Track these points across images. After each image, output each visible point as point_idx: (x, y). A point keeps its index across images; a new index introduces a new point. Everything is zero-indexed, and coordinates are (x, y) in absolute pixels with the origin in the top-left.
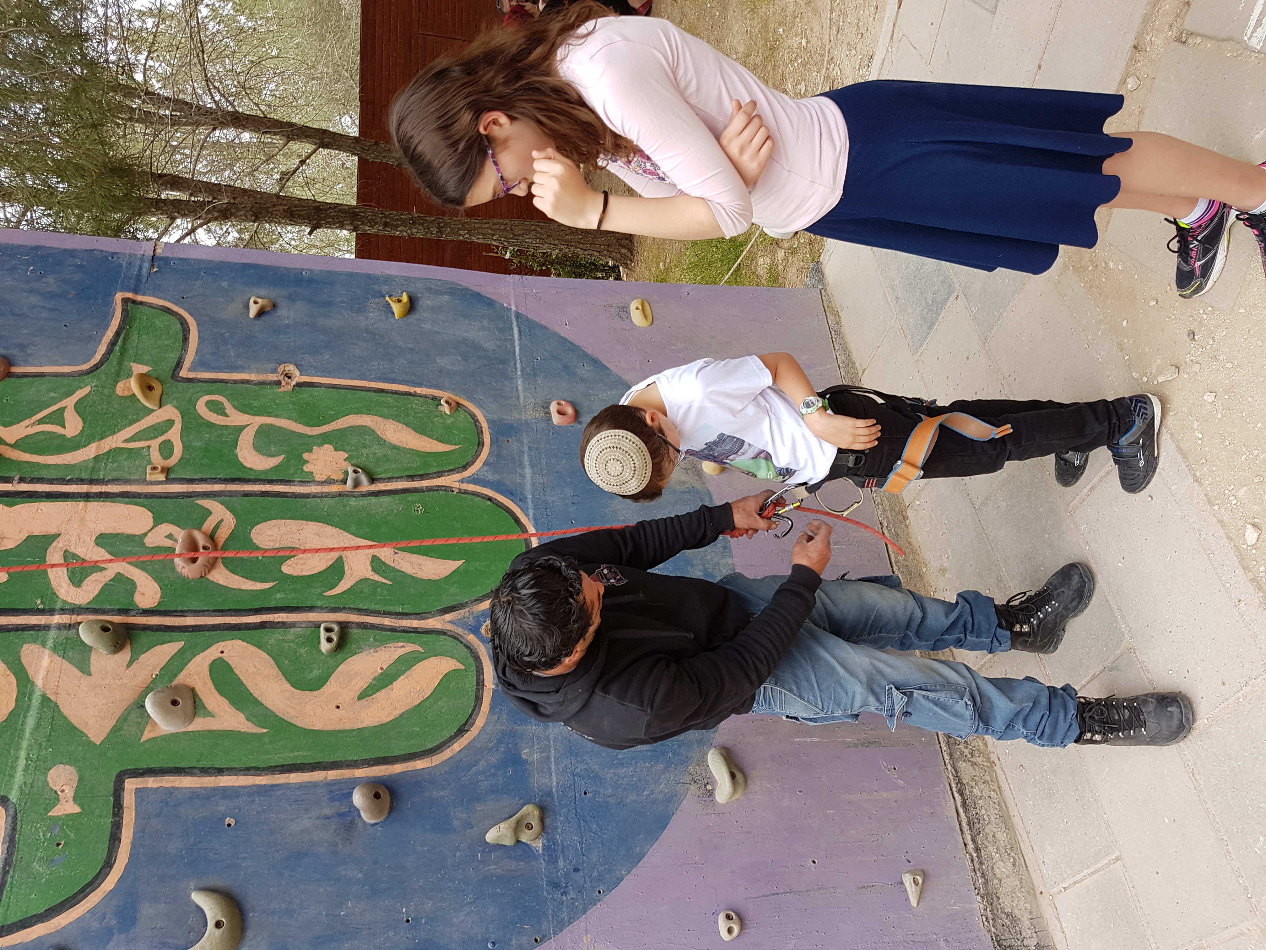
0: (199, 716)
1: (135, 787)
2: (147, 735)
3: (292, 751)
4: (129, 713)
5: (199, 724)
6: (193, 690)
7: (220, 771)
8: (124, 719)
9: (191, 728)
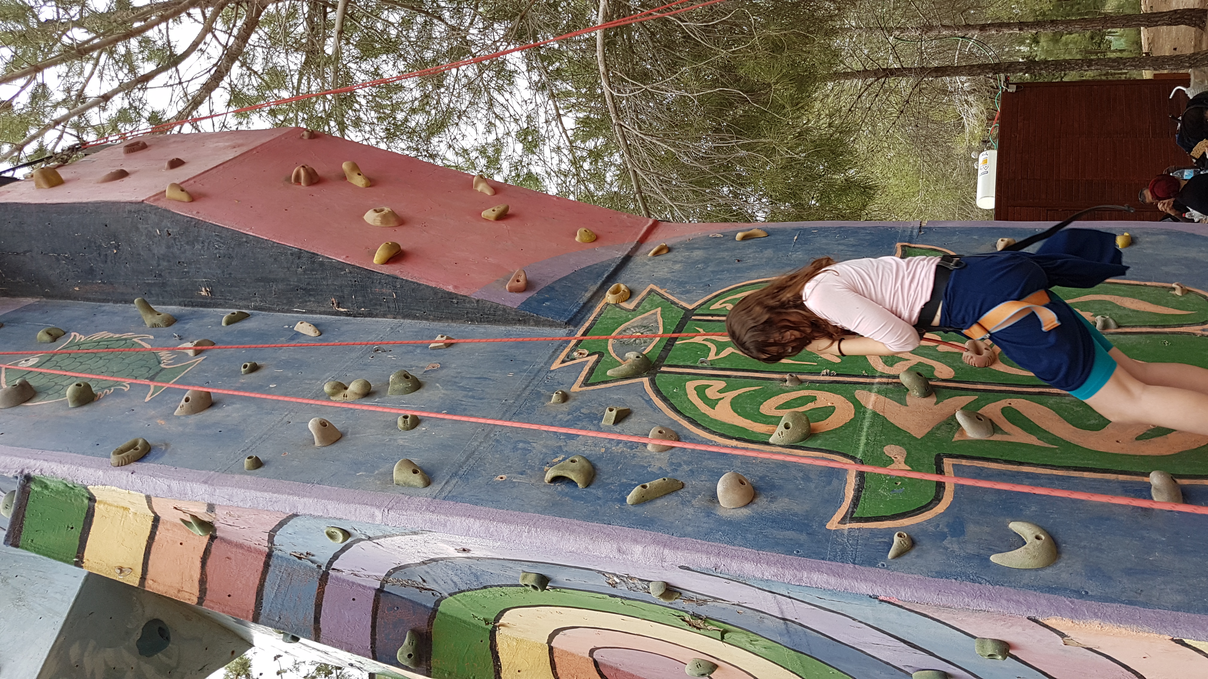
0: (998, 433)
1: (951, 463)
2: (957, 437)
3: (1082, 460)
4: (941, 426)
5: (997, 437)
6: (990, 420)
7: (1021, 464)
8: (938, 428)
9: (991, 439)
